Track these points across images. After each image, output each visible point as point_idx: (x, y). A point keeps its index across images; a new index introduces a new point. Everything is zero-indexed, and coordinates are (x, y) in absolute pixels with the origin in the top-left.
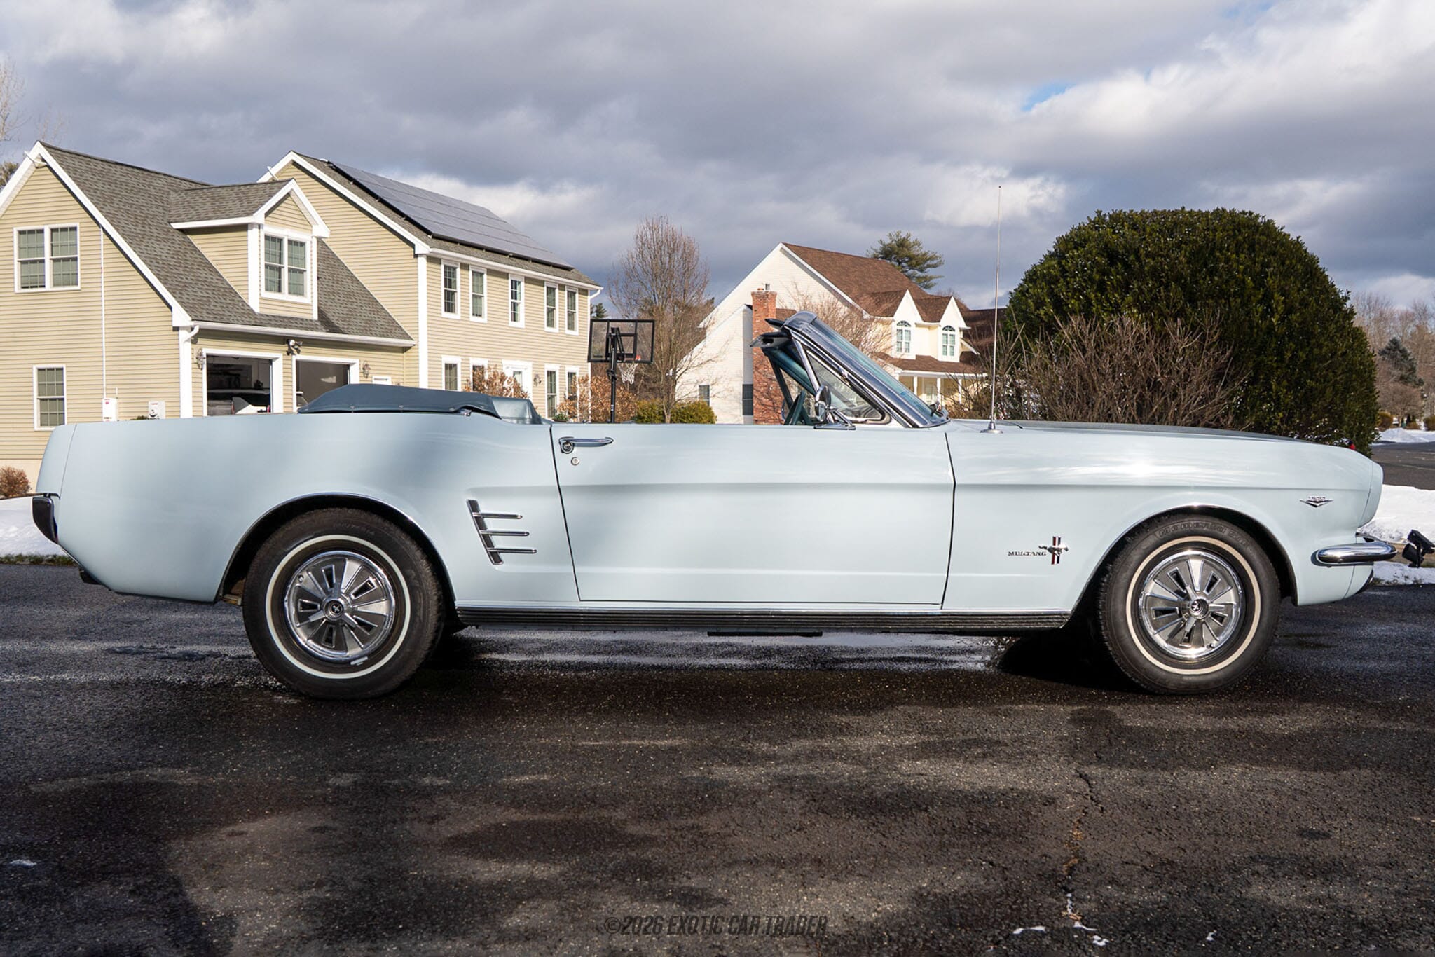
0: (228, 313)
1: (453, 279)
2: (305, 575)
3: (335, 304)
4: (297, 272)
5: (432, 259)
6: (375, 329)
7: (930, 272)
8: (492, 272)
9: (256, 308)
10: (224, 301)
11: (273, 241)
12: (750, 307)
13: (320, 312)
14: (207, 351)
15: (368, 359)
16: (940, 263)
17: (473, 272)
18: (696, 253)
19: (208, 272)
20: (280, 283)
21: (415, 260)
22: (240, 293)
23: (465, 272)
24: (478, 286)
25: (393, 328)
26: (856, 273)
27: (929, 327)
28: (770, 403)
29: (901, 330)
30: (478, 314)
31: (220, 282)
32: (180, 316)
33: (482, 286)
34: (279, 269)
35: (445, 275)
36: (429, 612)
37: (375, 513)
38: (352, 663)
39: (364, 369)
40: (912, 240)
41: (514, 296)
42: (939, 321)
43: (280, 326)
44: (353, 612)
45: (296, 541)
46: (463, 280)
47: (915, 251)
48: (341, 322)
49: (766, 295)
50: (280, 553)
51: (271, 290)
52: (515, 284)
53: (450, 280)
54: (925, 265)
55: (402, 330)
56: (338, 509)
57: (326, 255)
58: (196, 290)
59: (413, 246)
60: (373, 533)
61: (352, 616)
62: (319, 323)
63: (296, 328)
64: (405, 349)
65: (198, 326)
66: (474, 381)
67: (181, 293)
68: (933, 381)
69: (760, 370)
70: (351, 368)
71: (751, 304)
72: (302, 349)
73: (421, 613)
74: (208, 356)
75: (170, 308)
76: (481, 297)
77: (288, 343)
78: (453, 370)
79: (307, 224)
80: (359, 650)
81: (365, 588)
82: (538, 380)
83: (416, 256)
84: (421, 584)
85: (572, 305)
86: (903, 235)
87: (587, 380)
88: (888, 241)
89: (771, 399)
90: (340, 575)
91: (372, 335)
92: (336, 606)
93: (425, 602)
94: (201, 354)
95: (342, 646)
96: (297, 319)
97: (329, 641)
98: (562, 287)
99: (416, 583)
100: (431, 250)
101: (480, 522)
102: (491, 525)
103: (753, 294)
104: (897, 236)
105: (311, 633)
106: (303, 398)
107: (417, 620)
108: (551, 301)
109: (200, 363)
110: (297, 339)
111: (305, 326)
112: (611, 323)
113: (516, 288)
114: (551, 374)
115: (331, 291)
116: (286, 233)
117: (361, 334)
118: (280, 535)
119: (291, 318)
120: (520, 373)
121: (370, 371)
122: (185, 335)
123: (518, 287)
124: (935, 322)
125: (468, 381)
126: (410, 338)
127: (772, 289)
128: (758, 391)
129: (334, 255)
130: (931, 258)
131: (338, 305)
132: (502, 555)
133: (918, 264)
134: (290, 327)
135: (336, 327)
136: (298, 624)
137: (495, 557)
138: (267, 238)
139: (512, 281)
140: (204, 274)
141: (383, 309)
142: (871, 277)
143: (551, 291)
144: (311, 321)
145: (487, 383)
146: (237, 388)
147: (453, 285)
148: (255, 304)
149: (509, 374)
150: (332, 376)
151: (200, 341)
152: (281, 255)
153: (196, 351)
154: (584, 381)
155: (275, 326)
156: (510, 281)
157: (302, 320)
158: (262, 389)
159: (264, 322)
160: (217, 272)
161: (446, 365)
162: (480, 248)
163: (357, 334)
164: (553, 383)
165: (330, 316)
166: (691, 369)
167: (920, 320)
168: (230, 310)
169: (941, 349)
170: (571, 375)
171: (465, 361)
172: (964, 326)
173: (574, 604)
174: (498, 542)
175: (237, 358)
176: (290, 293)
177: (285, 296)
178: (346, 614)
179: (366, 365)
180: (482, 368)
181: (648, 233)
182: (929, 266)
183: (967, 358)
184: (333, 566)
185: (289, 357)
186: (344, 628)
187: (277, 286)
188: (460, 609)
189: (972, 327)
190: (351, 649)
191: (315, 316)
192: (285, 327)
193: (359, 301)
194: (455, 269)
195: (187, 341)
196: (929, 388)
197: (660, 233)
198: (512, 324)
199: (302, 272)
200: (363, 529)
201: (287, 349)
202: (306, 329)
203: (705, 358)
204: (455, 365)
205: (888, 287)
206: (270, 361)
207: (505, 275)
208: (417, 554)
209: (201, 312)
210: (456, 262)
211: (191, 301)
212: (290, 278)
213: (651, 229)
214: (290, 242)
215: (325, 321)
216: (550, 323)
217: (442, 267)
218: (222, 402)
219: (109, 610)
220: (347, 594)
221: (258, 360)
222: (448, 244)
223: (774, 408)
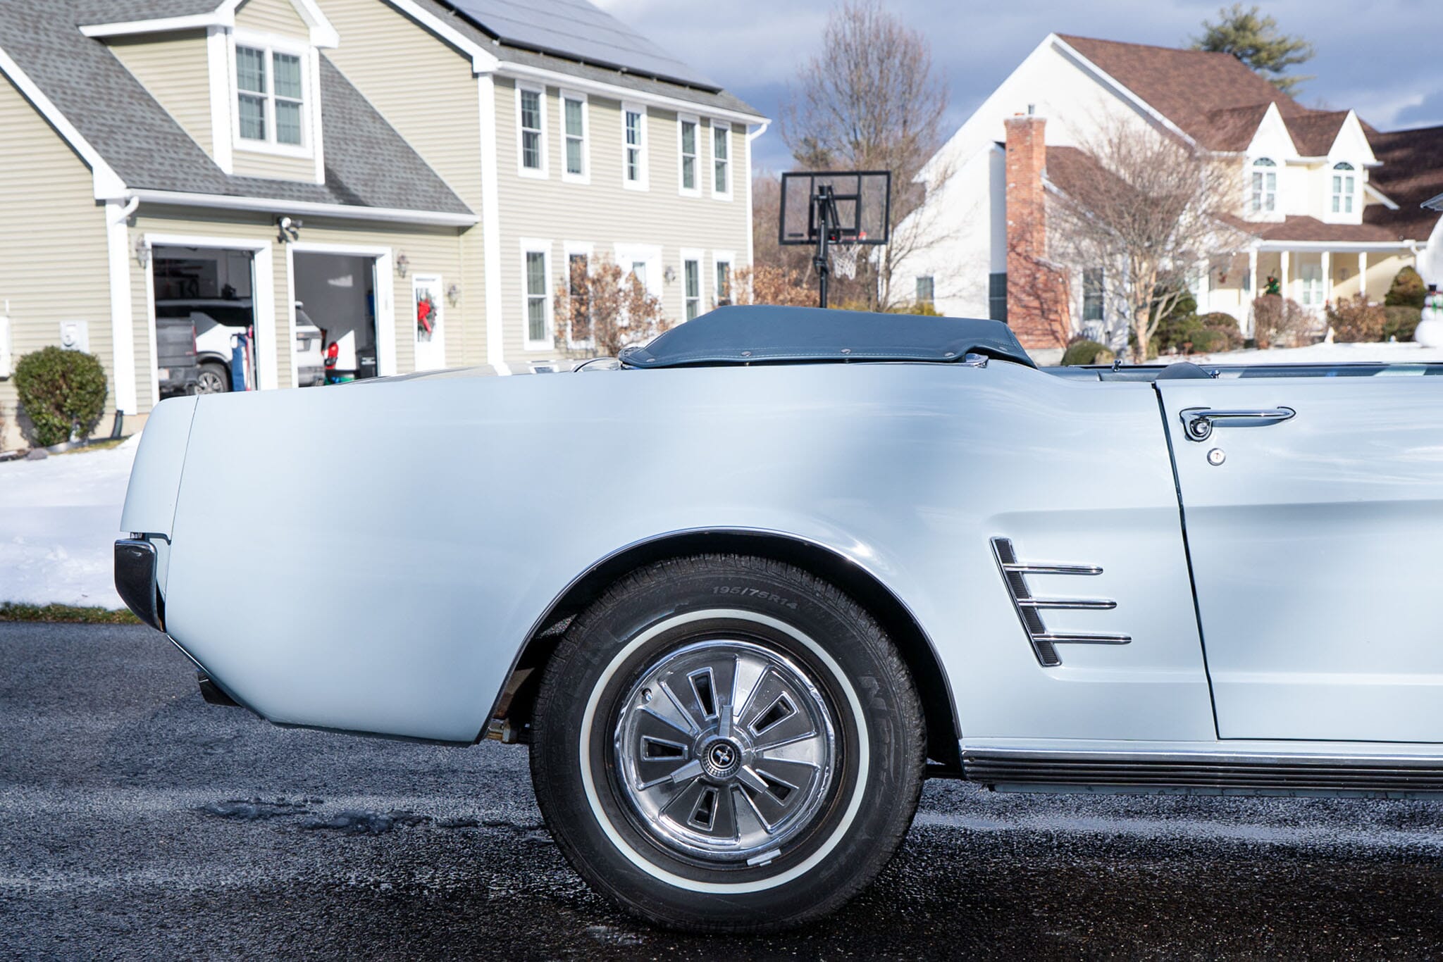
0: (181, 176)
1: (534, 112)
2: (655, 688)
3: (348, 158)
4: (288, 107)
5: (503, 81)
6: (415, 198)
7: (1290, 72)
8: (595, 100)
9: (227, 166)
10: (174, 155)
11: (248, 54)
12: (1002, 145)
13: (329, 174)
14: (152, 238)
15: (404, 247)
16: (1311, 54)
17: (567, 101)
18: (924, 58)
19: (146, 108)
20: (262, 124)
21: (473, 83)
22: (199, 142)
23: (553, 100)
24: (574, 124)
25: (442, 196)
26: (1181, 79)
27: (1309, 166)
28: (1036, 304)
29: (1260, 175)
30: (574, 169)
31: (166, 124)
32: (108, 182)
33: (580, 123)
34: (261, 102)
35: (523, 107)
36: (905, 764)
37: (793, 565)
38: (751, 862)
39: (399, 263)
40: (1260, 17)
41: (631, 137)
42: (1326, 154)
43: (266, 196)
44: (758, 763)
45: (641, 622)
46: (551, 111)
47: (1264, 38)
48: (360, 188)
49: (1029, 123)
50: (607, 646)
51: (249, 137)
52: (632, 118)
53: (530, 115)
54: (1283, 59)
55: (456, 198)
56: (720, 559)
57: (332, 80)
58: (129, 137)
59: (469, 58)
60: (793, 606)
61: (754, 769)
62: (326, 190)
63: (292, 197)
64: (461, 230)
65: (136, 197)
66: (572, 278)
67: (106, 144)
68: (1315, 258)
69: (1019, 250)
70: (378, 262)
71: (1003, 139)
72: (302, 232)
73: (890, 763)
74: (155, 247)
75: (90, 168)
76: (578, 141)
77: (279, 223)
78: (539, 260)
79: (301, 25)
80: (761, 835)
81: (774, 715)
82: (670, 276)
83: (475, 76)
84: (890, 705)
85: (721, 151)
86: (1245, 10)
87: (748, 273)
88: (1217, 22)
89: (1038, 297)
90: (727, 686)
91: (409, 207)
92: (723, 750)
93: (897, 742)
94: (143, 244)
95: (727, 828)
96: (291, 184)
97: (703, 818)
98: (705, 121)
99: (881, 704)
100: (501, 64)
101: (1015, 583)
102: (1039, 588)
103: (1007, 123)
104: (1235, 12)
105: (665, 801)
106: (302, 312)
107: (883, 777)
108: (689, 146)
109: (141, 258)
110: (293, 216)
111: (303, 195)
112: (816, 179)
113: (633, 126)
114: (691, 265)
115: (341, 136)
116: (269, 42)
117: (394, 206)
118: (607, 608)
119: (283, 182)
120: (642, 264)
121: (410, 267)
122: (115, 214)
123: (636, 123)
124: (1320, 155)
125: (562, 279)
126: (469, 212)
127: (1036, 115)
128: (1015, 284)
129: (341, 77)
130: (1294, 48)
131: (355, 159)
132: (1059, 649)
133: (1270, 58)
134: (282, 197)
135: (354, 196)
136: (642, 785)
137: (1046, 654)
138: (239, 49)
139: (627, 113)
140: (139, 111)
141: (424, 164)
142: (1204, 85)
143: (688, 127)
144: (314, 186)
145: (594, 282)
146: (196, 296)
147: (534, 122)
148: (225, 163)
149: (627, 269)
150: (345, 274)
151: (141, 222)
152: (261, 79)
153: (134, 239)
154: (744, 275)
155: (259, 195)
156: (623, 113)
157: (300, 184)
158: (237, 299)
159: (240, 189)
160: (160, 108)
161: (528, 254)
162: (575, 59)
163: (387, 206)
164: (693, 279)
165: (343, 177)
166: (915, 252)
167: (1293, 155)
168: (187, 170)
169: (1329, 203)
170: (722, 266)
171: (557, 248)
172: (1371, 160)
173: (1206, 747)
174: (1054, 623)
175: (194, 249)
176: (279, 140)
177: (271, 145)
178: (745, 767)
179: (403, 257)
180: (583, 258)
181: (847, 26)
182: (1290, 61)
183: (1376, 217)
184: (711, 670)
185: (281, 246)
186: (736, 794)
187: (257, 129)
188: (971, 755)
189: (1385, 160)
190: (746, 833)
191: (320, 179)
192: (274, 196)
193: (386, 153)
194: (536, 95)
195: (121, 222)
196: (1306, 269)
197: (867, 24)
198: (629, 184)
199: (296, 106)
200: (775, 598)
201: (277, 233)
202: (308, 199)
203: (938, 232)
204: (541, 255)
205: (1237, 101)
206: (251, 254)
207: (615, 104)
208: (879, 644)
209: (139, 175)
210: (538, 85)
211: (123, 157)
212: (278, 116)
213: (854, 18)
214: (276, 56)
215: (336, 187)
216: (689, 181)
217: (518, 92)
218: (177, 321)
219: (156, 715)
220: (743, 725)
221: (227, 251)
222: (525, 54)
223: (1043, 312)
